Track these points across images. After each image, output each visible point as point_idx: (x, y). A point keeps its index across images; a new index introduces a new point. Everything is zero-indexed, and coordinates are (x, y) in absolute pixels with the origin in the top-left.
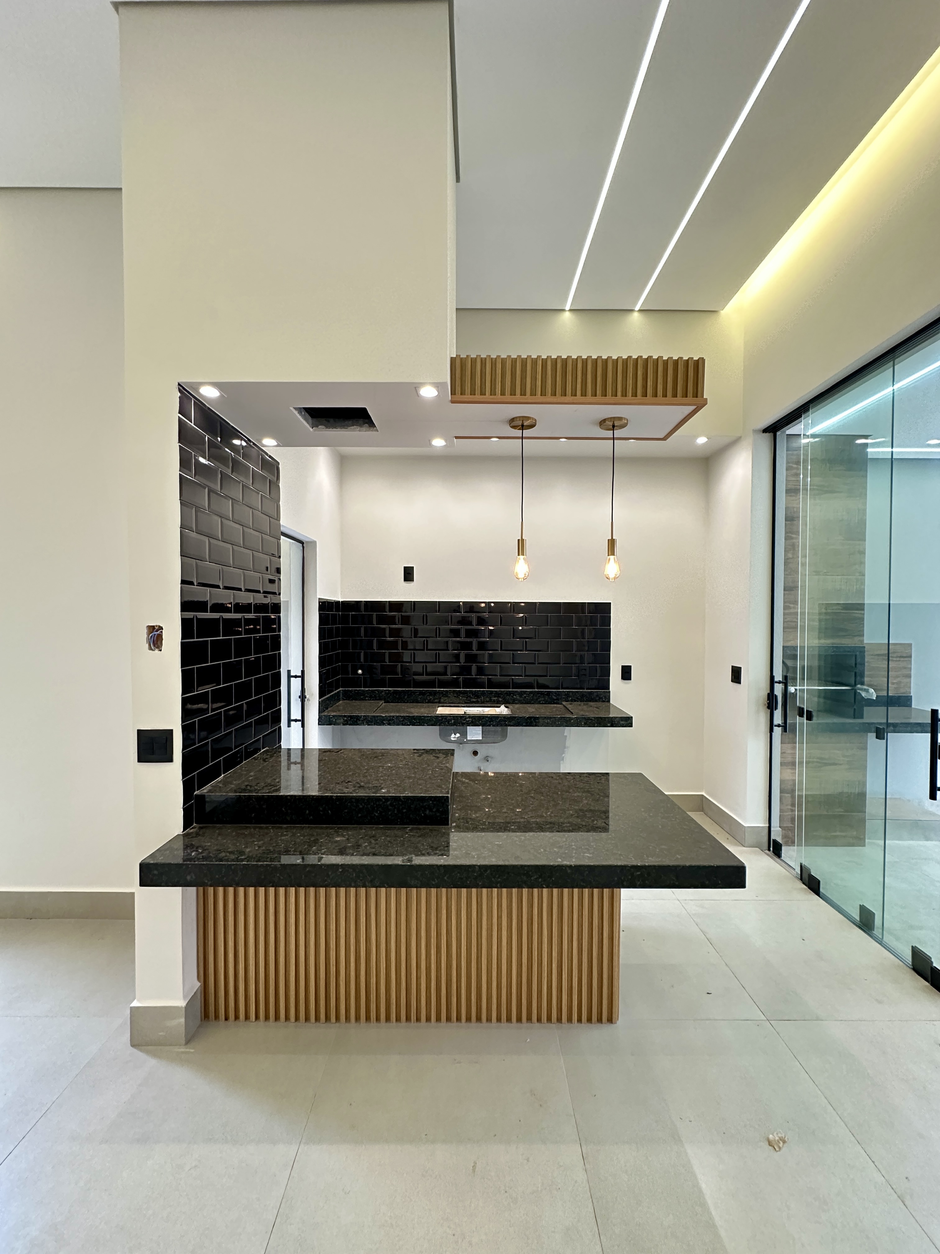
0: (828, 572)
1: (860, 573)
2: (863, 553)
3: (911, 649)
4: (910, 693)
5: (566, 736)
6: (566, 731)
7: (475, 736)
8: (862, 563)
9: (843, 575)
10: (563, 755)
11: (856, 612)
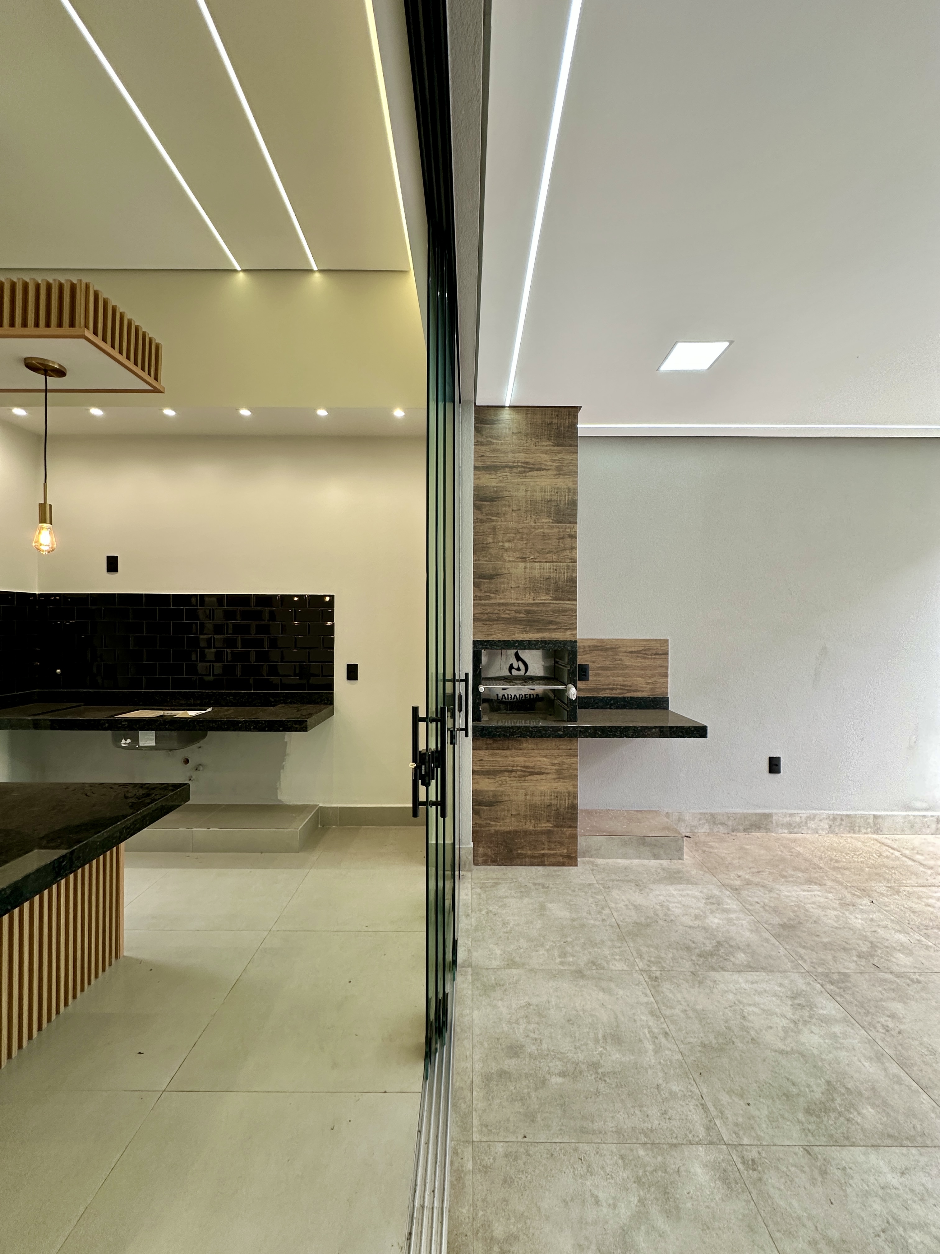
0: (536, 559)
1: (571, 559)
2: (574, 537)
3: (668, 646)
4: (667, 694)
5: (286, 742)
6: (286, 737)
7: (148, 742)
8: (573, 548)
9: (553, 562)
11: (567, 602)
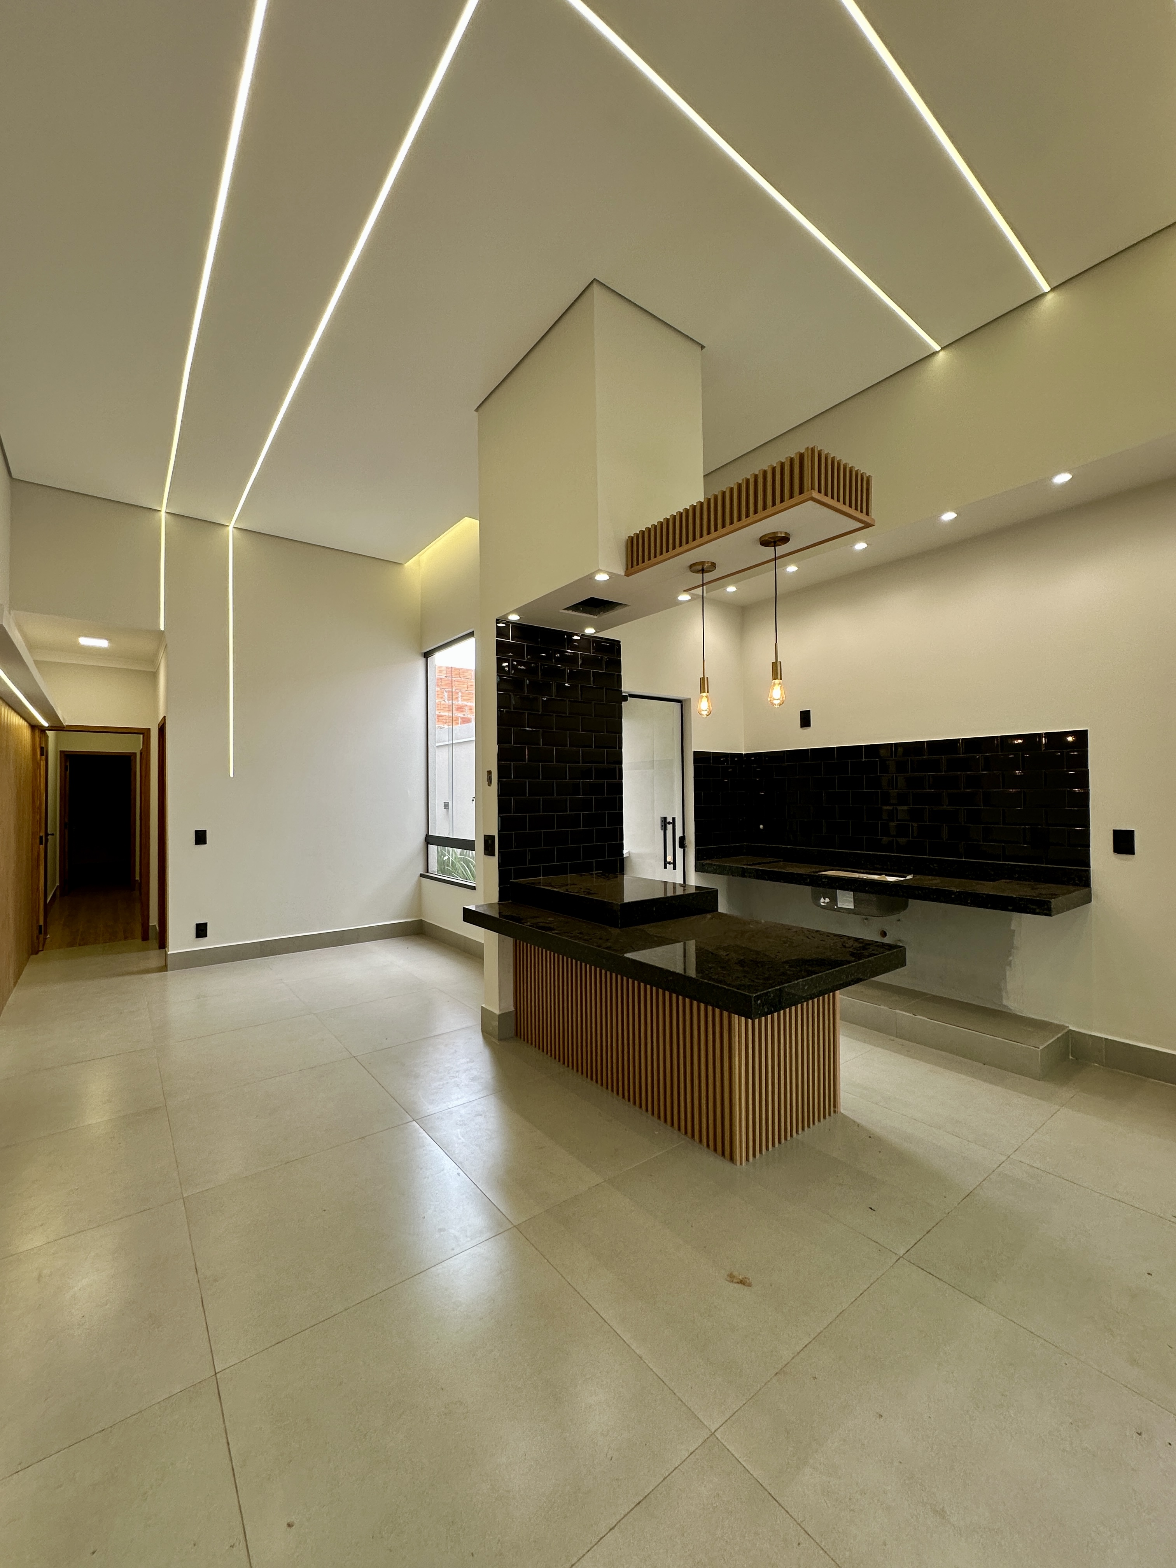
5: (1014, 930)
6: (1015, 918)
7: (846, 904)
10: (1011, 958)
